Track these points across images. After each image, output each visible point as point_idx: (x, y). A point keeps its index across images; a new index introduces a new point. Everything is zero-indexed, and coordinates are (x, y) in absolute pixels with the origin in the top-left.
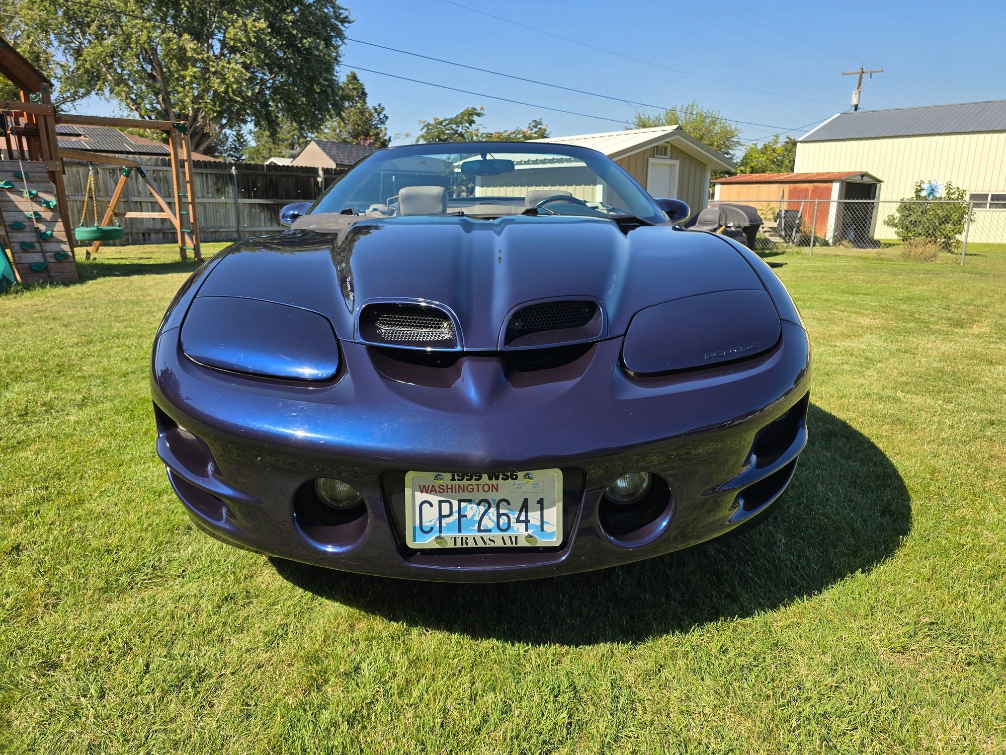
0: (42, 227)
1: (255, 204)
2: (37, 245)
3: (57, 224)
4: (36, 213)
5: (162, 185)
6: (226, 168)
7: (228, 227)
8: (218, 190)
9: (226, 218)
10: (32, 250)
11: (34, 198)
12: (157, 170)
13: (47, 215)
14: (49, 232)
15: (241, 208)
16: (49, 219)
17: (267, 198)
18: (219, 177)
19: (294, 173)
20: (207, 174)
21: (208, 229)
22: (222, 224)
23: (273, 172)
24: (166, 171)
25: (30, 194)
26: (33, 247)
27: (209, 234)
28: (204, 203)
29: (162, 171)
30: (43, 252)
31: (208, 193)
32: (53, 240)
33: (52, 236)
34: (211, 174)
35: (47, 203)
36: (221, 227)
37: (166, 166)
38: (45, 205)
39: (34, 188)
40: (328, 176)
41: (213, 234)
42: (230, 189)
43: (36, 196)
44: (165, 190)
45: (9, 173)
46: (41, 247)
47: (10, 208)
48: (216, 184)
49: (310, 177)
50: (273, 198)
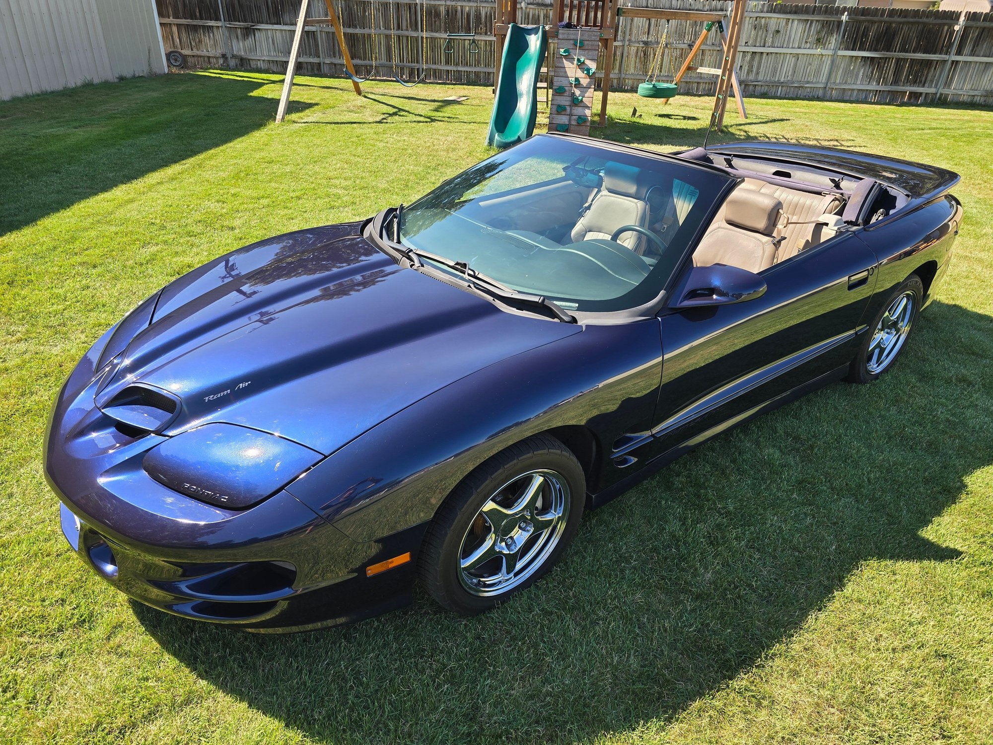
0: (577, 92)
1: (857, 57)
2: (568, 109)
3: (590, 90)
4: (577, 80)
5: (760, 33)
6: (837, 14)
7: (816, 83)
8: (818, 40)
9: (818, 71)
10: (563, 113)
11: (581, 65)
12: (760, 17)
13: (585, 81)
14: (580, 98)
15: (838, 60)
16: (585, 85)
17: (876, 50)
18: (825, 24)
19: (925, 20)
20: (812, 22)
21: (793, 83)
22: (811, 79)
23: (896, 19)
24: (769, 18)
25: (579, 60)
26: (565, 110)
27: (792, 89)
28: (798, 54)
29: (765, 18)
30: (571, 115)
31: (806, 42)
32: (582, 105)
33: (582, 101)
34: (817, 21)
35: (588, 70)
36: (808, 82)
37: (771, 12)
38: (585, 72)
39: (584, 55)
40: (971, 23)
41: (797, 89)
42: (834, 40)
43: (583, 63)
44: (761, 39)
45: (571, 41)
46: (571, 110)
47: (561, 74)
48: (818, 33)
49: (944, 25)
50: (883, 50)
